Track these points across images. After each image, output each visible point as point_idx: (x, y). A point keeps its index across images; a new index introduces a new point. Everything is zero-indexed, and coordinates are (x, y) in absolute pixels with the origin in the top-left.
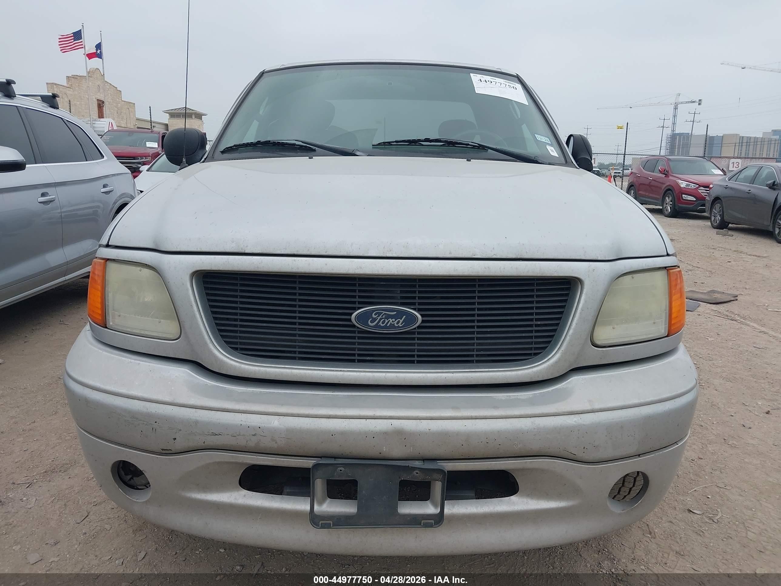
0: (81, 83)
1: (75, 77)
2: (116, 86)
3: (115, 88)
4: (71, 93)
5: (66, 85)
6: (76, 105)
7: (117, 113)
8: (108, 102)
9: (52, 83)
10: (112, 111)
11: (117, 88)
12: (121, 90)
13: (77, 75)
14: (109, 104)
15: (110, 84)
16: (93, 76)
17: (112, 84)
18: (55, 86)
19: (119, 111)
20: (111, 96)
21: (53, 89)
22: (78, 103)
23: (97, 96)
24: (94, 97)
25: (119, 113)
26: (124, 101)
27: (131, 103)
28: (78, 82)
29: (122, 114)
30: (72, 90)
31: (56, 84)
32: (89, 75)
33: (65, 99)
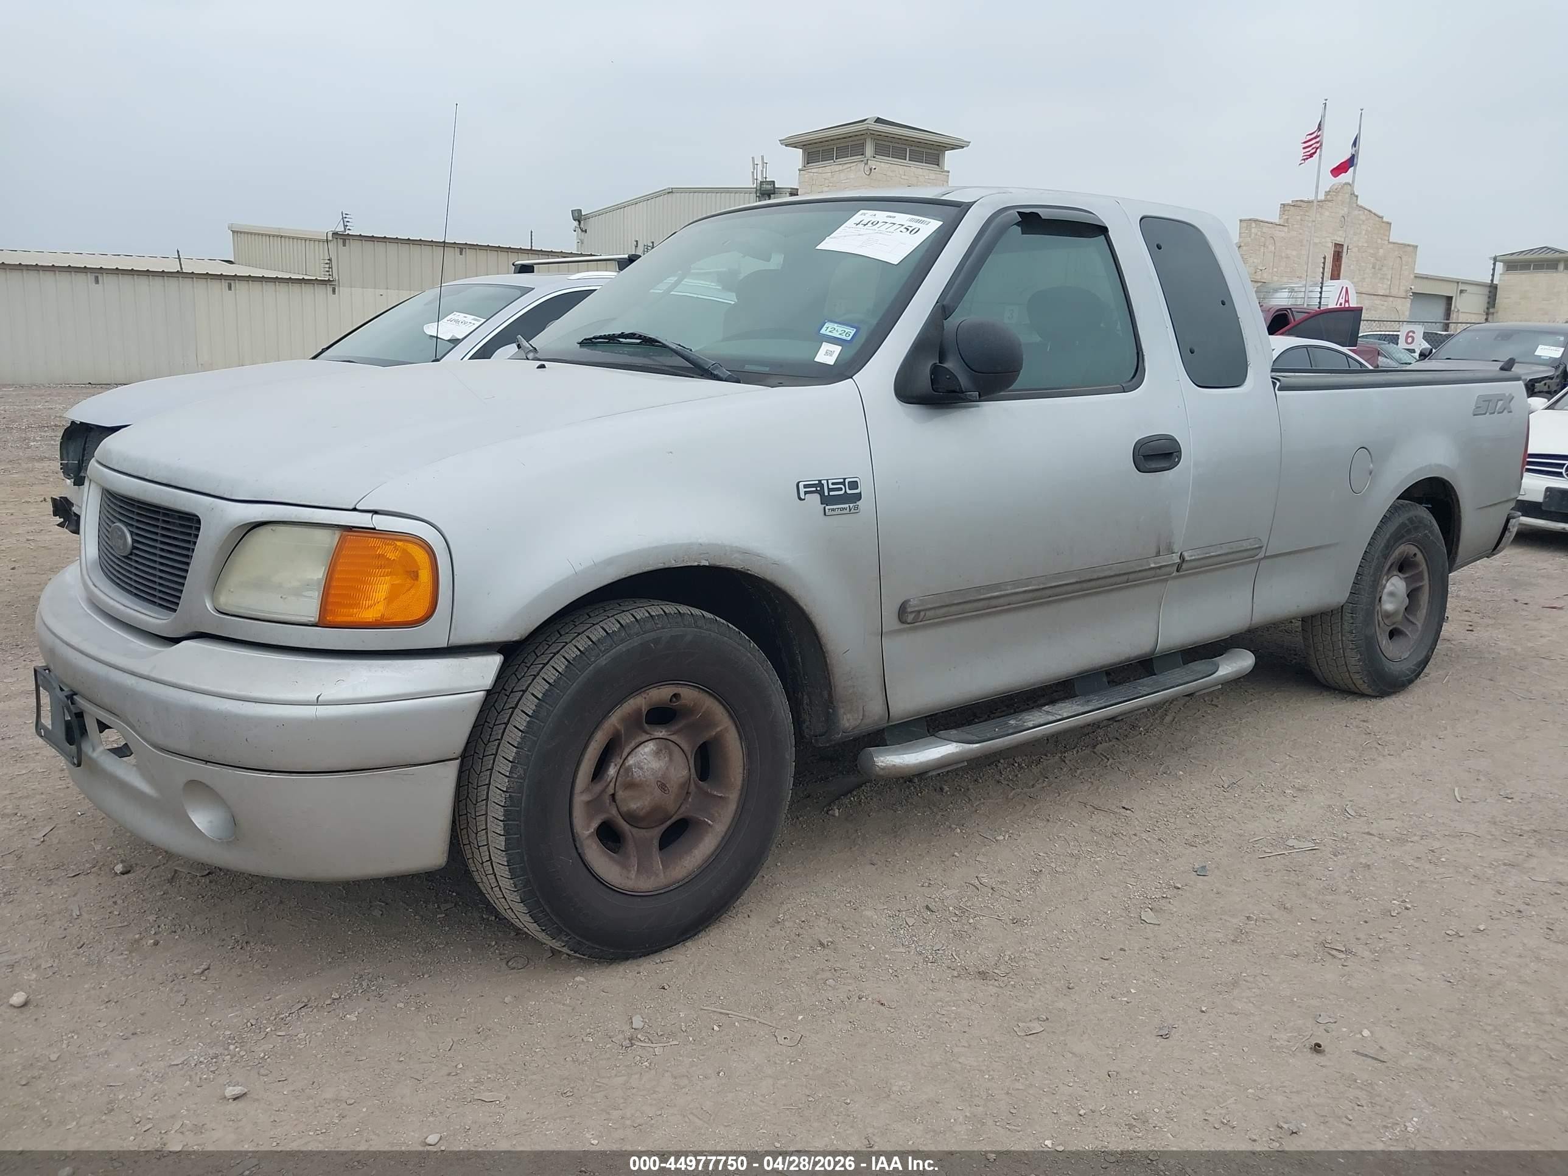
0: (1307, 214)
1: (1297, 205)
2: (1381, 215)
3: (1377, 219)
4: (1283, 234)
5: (1277, 221)
6: (1289, 257)
7: (1374, 268)
8: (1357, 246)
9: (1250, 220)
10: (1363, 264)
11: (1382, 218)
12: (1390, 221)
13: (1302, 201)
14: (1359, 250)
15: (1370, 211)
16: (1335, 198)
17: (1374, 211)
18: (1254, 225)
19: (1378, 263)
20: (1365, 234)
21: (1250, 230)
22: (1294, 253)
23: (1336, 238)
24: (1328, 240)
25: (1377, 267)
26: (1394, 243)
27: (1409, 245)
28: (1301, 213)
29: (1385, 269)
30: (1286, 229)
31: (1256, 221)
32: (1328, 197)
33: (1270, 246)
